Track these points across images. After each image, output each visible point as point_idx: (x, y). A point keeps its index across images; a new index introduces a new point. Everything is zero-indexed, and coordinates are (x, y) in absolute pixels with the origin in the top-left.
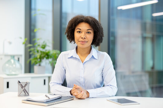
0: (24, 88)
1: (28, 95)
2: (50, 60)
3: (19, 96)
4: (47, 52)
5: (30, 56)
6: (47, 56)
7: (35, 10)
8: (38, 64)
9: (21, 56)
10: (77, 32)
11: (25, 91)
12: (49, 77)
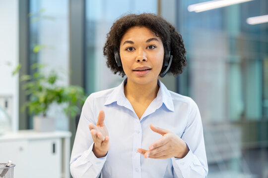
2: (65, 105)
4: (58, 90)
6: (59, 97)
9: (11, 97)
10: (126, 50)
12: (63, 140)
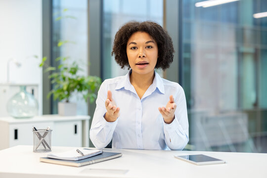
0: (43, 139)
1: (50, 150)
2: (85, 93)
3: (36, 151)
4: (79, 79)
5: (52, 87)
6: (80, 85)
7: (59, 8)
8: (64, 100)
9: (37, 86)
10: (131, 49)
11: (44, 143)
12: (83, 122)
